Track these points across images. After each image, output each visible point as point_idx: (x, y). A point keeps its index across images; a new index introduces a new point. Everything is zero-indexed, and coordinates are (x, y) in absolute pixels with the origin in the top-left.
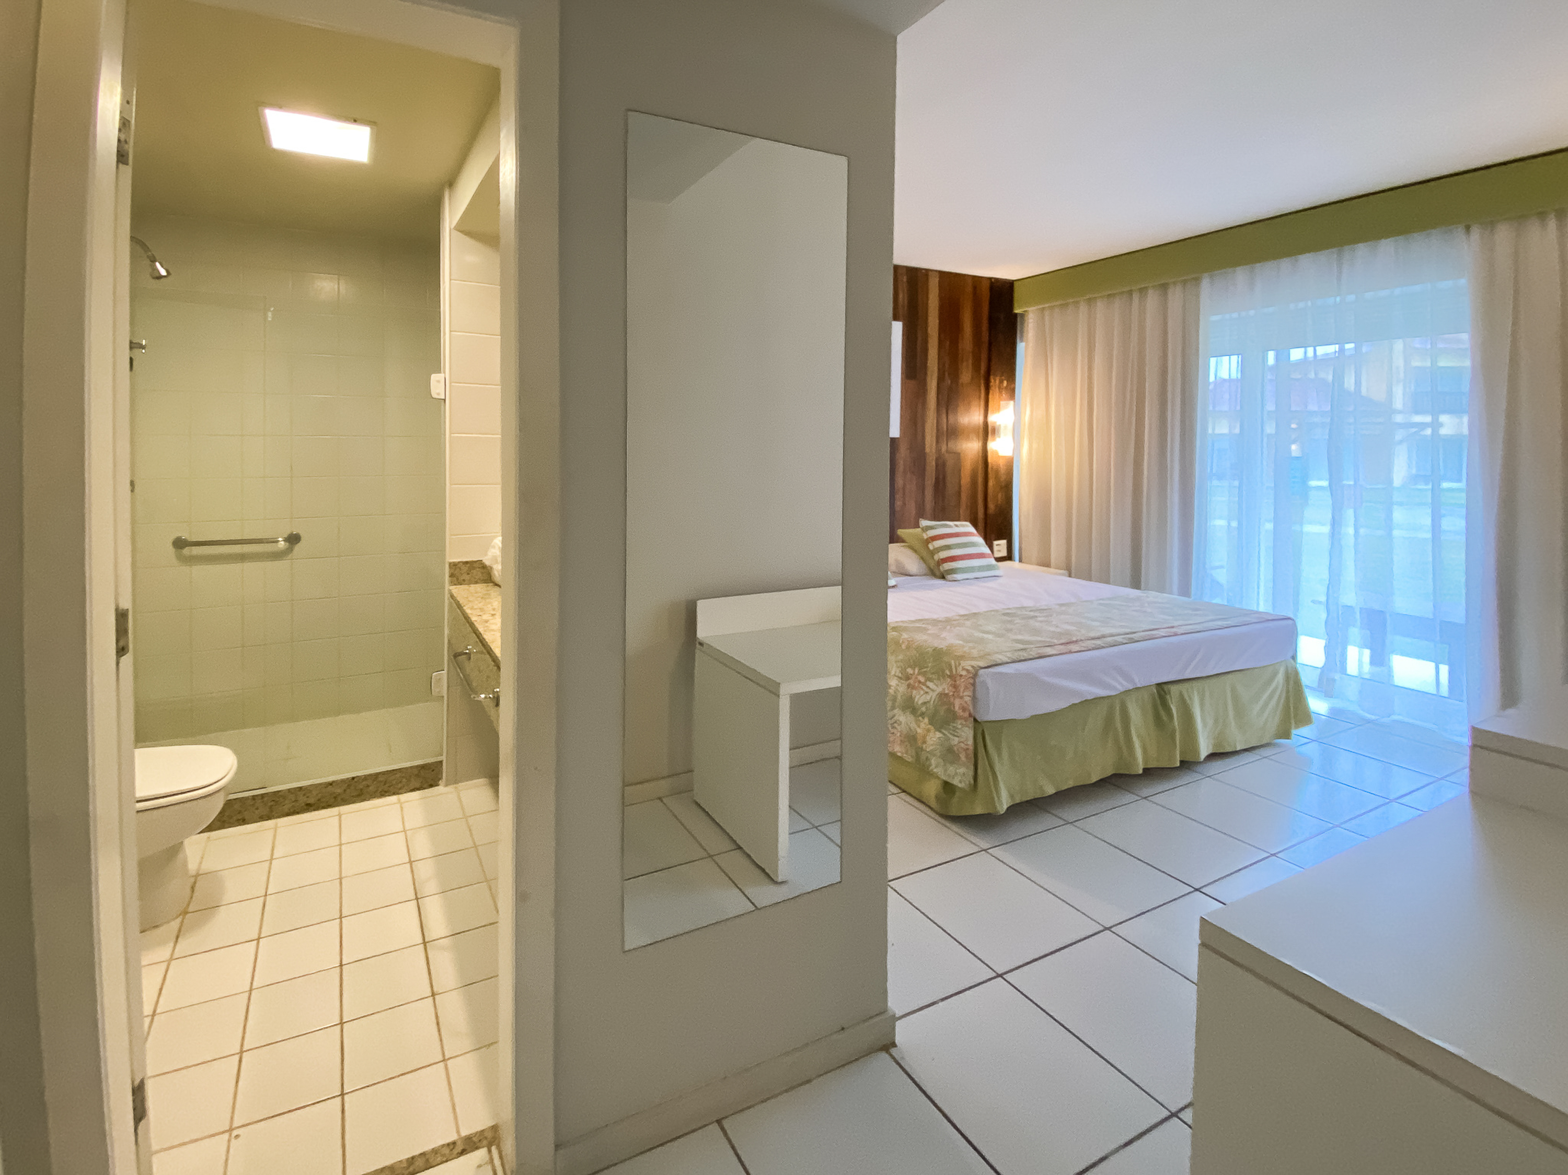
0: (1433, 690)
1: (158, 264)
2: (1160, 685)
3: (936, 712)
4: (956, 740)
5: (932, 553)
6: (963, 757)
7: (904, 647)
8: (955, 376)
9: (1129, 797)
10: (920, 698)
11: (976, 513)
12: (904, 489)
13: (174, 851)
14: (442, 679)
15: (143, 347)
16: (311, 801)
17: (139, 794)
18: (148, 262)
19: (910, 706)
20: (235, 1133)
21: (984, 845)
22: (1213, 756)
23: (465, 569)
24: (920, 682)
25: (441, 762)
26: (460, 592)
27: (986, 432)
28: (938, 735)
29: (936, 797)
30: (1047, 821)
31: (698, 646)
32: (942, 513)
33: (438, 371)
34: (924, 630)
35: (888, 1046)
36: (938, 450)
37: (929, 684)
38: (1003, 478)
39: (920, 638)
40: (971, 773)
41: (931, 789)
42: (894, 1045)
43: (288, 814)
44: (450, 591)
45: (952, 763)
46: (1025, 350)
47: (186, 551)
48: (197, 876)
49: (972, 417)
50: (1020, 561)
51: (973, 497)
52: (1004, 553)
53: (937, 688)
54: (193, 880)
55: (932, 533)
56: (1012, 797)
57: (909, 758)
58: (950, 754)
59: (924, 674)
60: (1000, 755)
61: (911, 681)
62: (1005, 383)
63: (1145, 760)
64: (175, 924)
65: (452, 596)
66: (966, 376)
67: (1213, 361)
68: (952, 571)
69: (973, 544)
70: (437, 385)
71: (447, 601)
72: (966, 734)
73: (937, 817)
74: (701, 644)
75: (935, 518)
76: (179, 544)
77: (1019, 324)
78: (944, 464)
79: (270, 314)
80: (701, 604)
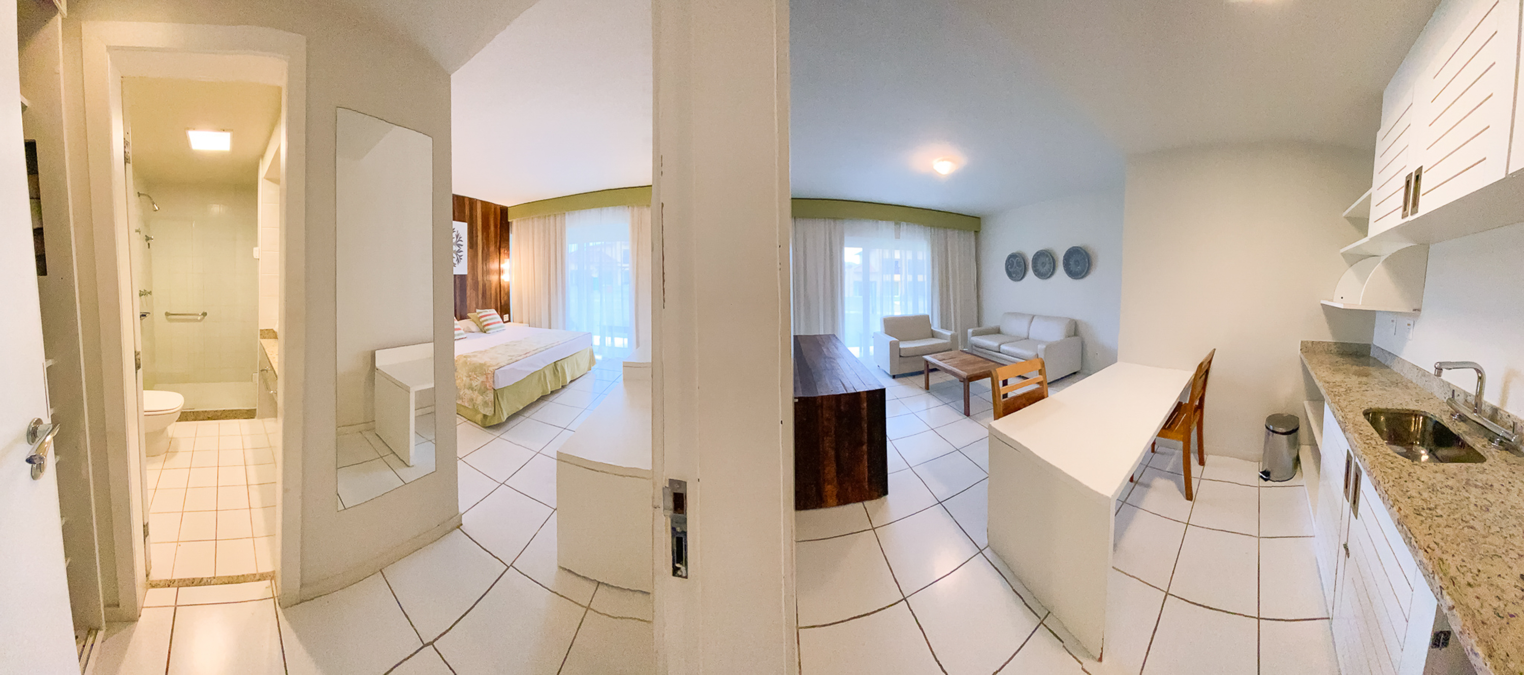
0: (622, 346)
1: (155, 205)
2: (555, 362)
3: (480, 388)
4: (487, 398)
5: (481, 323)
6: (490, 404)
7: (468, 364)
8: (488, 248)
9: (546, 403)
10: (474, 384)
11: (497, 307)
12: (470, 296)
13: (164, 430)
14: (256, 376)
15: (152, 239)
16: (209, 416)
17: (146, 409)
18: (151, 205)
19: (471, 388)
20: (179, 543)
21: (498, 435)
22: (571, 381)
23: (266, 332)
24: (474, 378)
25: (255, 410)
26: (264, 342)
27: (500, 272)
28: (482, 397)
29: (481, 421)
30: (521, 418)
31: (376, 369)
32: (485, 306)
33: (256, 246)
34: (475, 356)
35: (459, 526)
36: (483, 280)
37: (478, 378)
38: (506, 290)
39: (474, 360)
40: (493, 410)
41: (479, 418)
42: (462, 525)
43: (201, 420)
44: (260, 341)
45: (487, 407)
46: (512, 237)
47: (170, 317)
48: (172, 438)
49: (494, 265)
50: (513, 321)
51: (496, 300)
52: (508, 320)
53: (482, 379)
54: (170, 440)
55: (481, 315)
56: (508, 414)
57: (470, 407)
58: (486, 404)
59: (476, 374)
60: (503, 400)
61: (471, 378)
62: (506, 251)
63: (551, 389)
64: (163, 456)
65: (261, 344)
66: (492, 248)
67: (570, 245)
68: (488, 330)
69: (496, 318)
70: (256, 253)
71: (259, 346)
72: (491, 396)
73: (481, 428)
74: (377, 369)
75: (483, 308)
76: (167, 314)
77: (510, 227)
78: (485, 285)
79: (193, 225)
80: (377, 352)
